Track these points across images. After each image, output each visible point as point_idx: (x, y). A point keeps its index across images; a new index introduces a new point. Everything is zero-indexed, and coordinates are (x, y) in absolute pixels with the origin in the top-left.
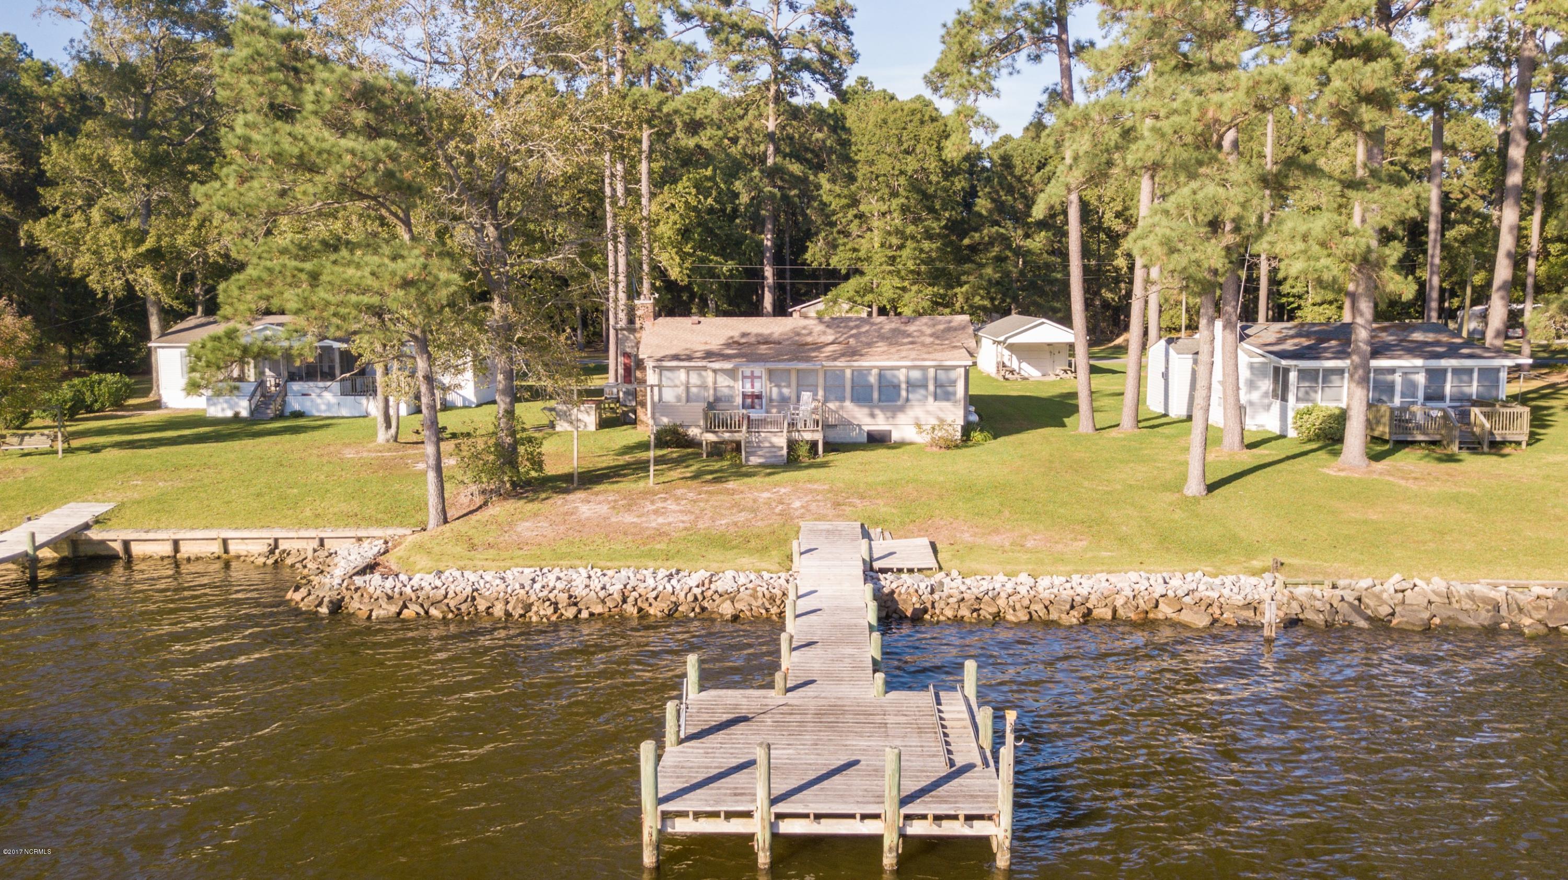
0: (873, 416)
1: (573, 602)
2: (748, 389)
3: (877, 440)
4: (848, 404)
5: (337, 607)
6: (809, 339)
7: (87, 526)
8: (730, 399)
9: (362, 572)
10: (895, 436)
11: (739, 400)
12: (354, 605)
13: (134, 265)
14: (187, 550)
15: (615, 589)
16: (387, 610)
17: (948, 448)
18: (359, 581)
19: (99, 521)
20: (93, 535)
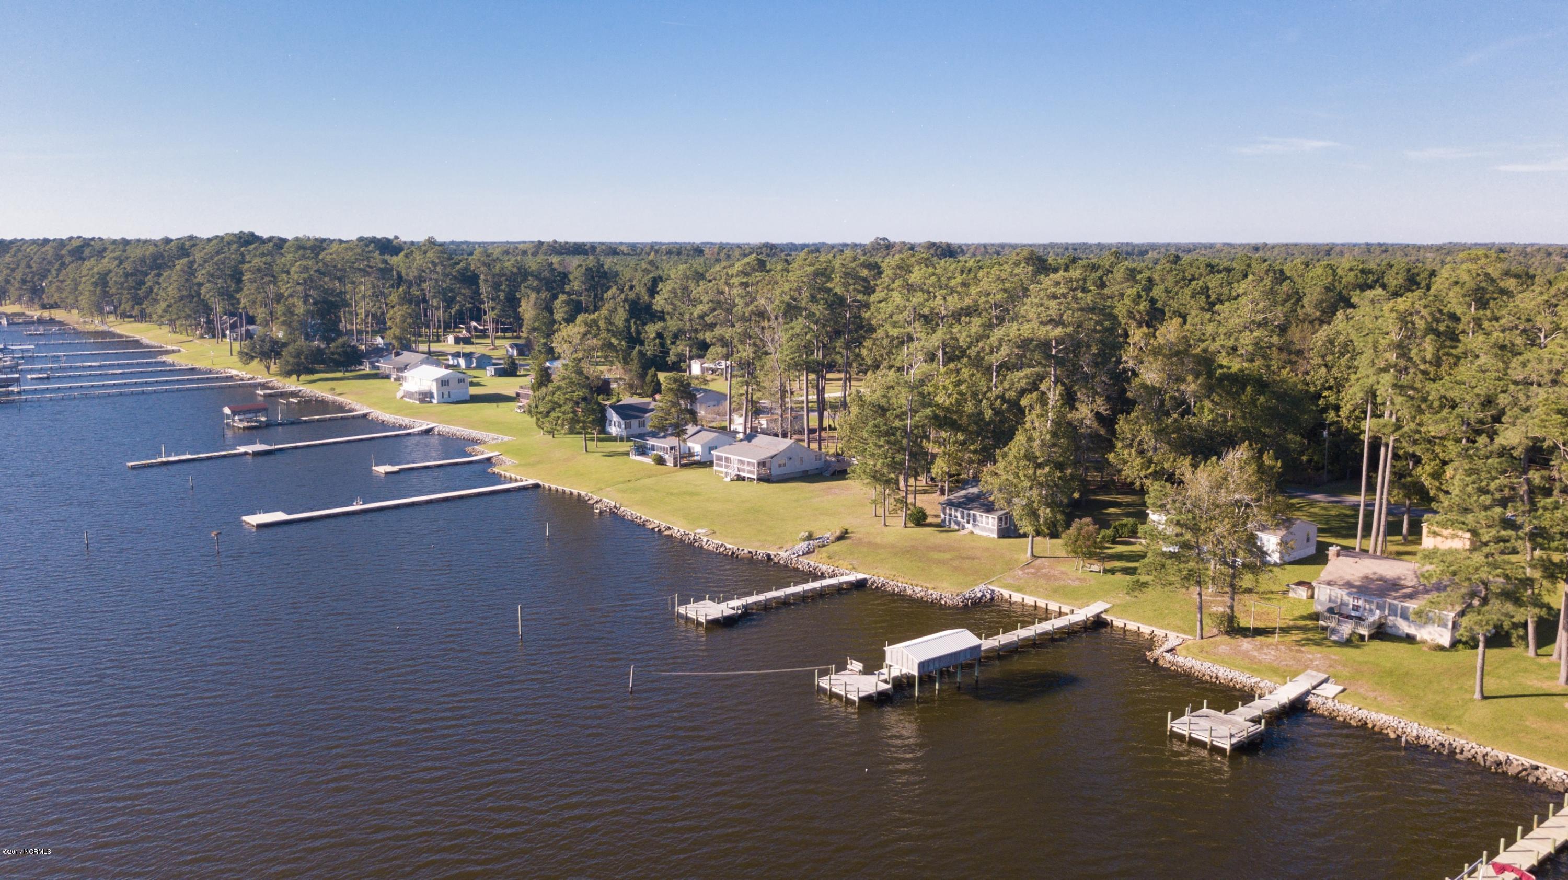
0: (1409, 626)
1: (1217, 678)
2: (1356, 603)
3: (1410, 639)
4: (1398, 618)
5: (1156, 660)
6: (1402, 582)
7: (1102, 613)
8: (1347, 605)
9: (1167, 651)
10: (1418, 638)
11: (1351, 606)
12: (1161, 662)
13: (1146, 477)
14: (1128, 627)
15: (1230, 677)
16: (1168, 665)
17: (1435, 650)
18: (1165, 654)
19: (1106, 611)
20: (1103, 616)
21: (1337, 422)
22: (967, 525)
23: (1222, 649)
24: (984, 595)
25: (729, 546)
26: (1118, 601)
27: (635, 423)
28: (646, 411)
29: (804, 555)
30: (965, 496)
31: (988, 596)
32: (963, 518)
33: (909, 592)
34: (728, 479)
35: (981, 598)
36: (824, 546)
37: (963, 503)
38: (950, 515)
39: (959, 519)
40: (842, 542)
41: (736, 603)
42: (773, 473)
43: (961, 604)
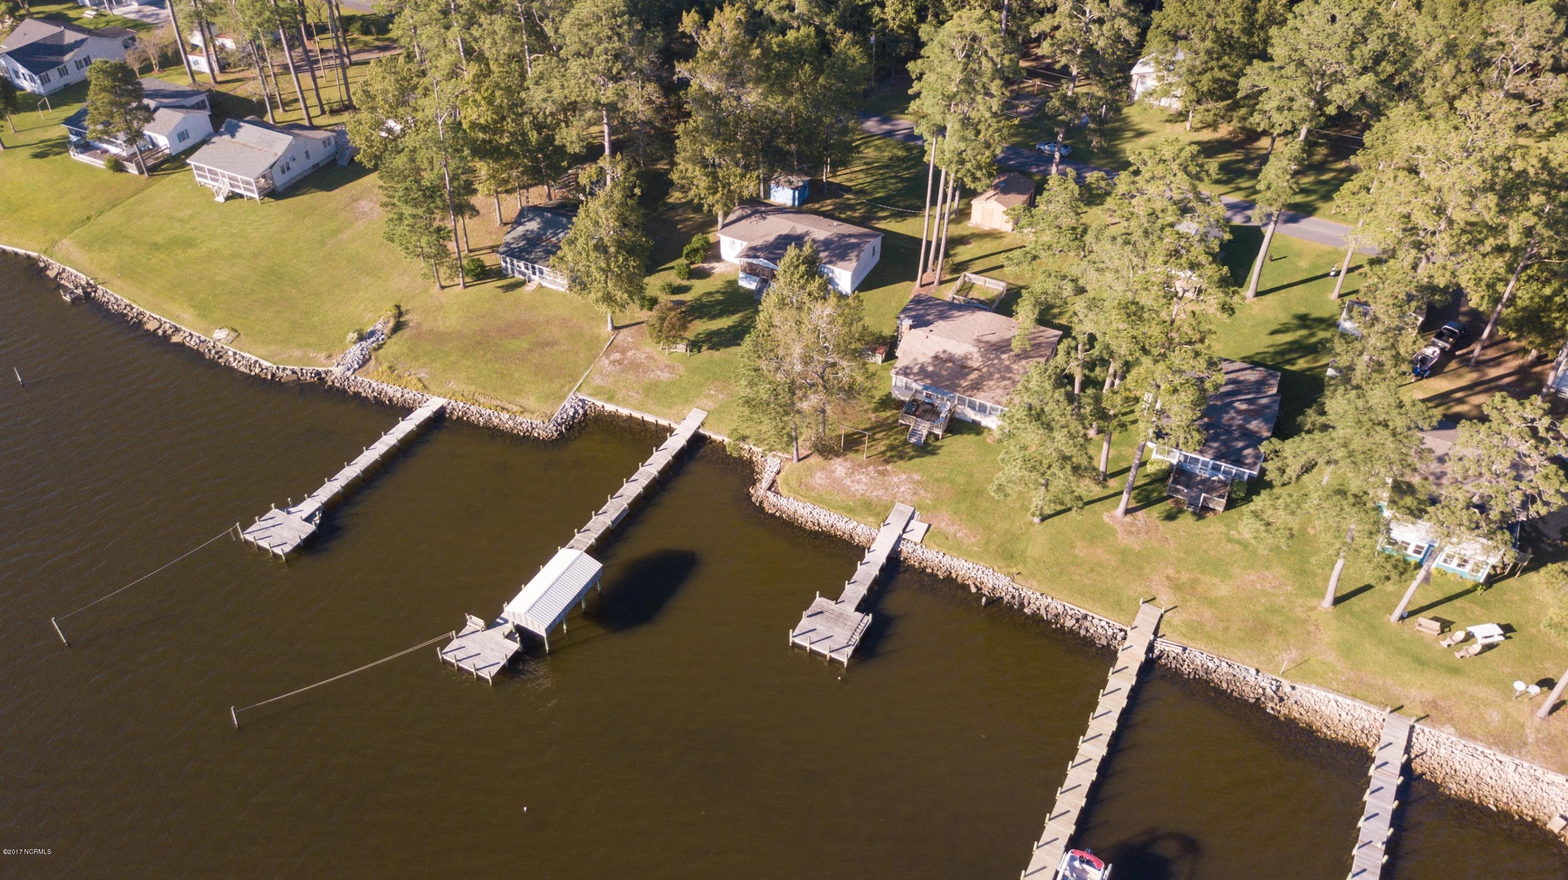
1: (819, 525)
3: (976, 425)
5: (761, 504)
7: (700, 425)
9: (769, 486)
10: (983, 424)
12: (766, 507)
15: (830, 523)
16: (773, 513)
18: (767, 491)
19: (702, 424)
20: (701, 431)
21: (882, 20)
22: (533, 277)
23: (819, 478)
24: (576, 412)
25: (265, 364)
26: (710, 404)
27: (53, 73)
28: (63, 50)
29: (360, 367)
30: (524, 237)
31: (581, 411)
32: (527, 268)
33: (496, 421)
34: (220, 199)
35: (573, 418)
36: (380, 347)
37: (521, 250)
38: (512, 265)
39: (523, 269)
40: (400, 333)
41: (310, 505)
42: (278, 184)
43: (556, 434)
